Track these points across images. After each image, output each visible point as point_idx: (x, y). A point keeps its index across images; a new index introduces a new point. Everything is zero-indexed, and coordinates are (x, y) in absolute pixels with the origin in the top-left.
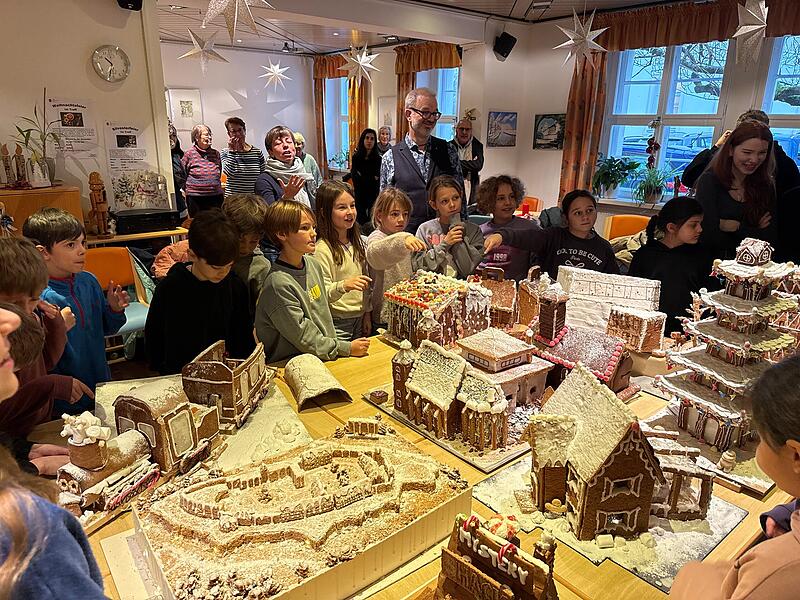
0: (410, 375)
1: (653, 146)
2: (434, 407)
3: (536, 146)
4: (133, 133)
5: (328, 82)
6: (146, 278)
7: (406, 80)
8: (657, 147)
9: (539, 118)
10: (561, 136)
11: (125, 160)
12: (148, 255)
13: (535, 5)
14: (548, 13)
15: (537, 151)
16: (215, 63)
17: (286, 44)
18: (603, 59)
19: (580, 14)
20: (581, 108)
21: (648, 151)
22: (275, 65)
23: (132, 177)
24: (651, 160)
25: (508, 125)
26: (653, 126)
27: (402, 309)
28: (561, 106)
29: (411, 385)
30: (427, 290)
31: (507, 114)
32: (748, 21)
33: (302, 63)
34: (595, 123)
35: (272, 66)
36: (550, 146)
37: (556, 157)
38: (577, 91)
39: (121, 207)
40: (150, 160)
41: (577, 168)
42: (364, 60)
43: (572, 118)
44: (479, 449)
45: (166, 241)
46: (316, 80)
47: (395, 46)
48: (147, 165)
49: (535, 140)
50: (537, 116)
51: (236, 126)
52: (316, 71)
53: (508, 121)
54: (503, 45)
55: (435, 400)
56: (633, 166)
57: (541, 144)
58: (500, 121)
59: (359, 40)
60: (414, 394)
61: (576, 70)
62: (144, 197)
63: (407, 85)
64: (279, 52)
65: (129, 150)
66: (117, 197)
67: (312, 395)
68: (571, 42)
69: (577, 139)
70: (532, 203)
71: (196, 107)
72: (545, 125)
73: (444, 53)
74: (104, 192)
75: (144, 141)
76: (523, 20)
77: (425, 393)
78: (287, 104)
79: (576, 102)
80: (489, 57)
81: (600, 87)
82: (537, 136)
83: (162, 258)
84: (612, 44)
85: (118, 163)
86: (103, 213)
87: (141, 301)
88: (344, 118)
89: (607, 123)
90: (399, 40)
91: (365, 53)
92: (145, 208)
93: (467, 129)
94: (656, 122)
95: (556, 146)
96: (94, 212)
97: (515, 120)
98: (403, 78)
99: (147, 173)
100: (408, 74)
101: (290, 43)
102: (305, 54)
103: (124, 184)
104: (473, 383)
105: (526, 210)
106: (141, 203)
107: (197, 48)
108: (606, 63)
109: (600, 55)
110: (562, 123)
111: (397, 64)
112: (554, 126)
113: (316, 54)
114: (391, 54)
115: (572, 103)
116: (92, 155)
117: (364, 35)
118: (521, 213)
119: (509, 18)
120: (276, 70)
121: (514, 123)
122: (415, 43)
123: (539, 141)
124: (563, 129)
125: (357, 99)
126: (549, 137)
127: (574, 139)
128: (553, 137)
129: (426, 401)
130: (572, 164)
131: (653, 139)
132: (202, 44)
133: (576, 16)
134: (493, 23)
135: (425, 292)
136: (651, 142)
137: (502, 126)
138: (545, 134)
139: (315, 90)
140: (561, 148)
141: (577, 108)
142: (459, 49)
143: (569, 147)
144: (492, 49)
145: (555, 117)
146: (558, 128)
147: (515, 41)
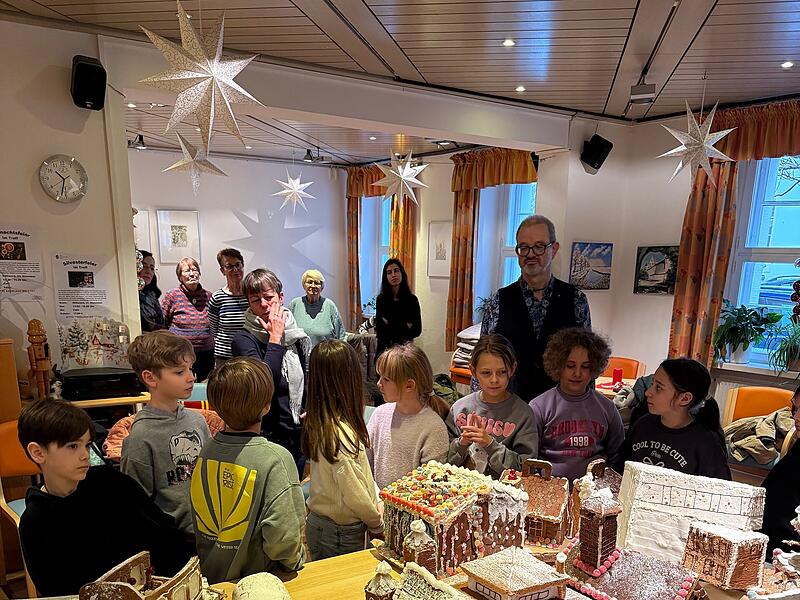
3: (638, 289)
4: (89, 270)
5: (366, 203)
7: (465, 198)
9: (643, 252)
10: (672, 276)
11: (79, 303)
12: (100, 429)
13: (633, 97)
14: (657, 109)
15: (640, 296)
16: (208, 175)
18: (732, 171)
20: (700, 238)
22: (294, 179)
23: (86, 326)
25: (600, 260)
28: (672, 236)
31: (598, 245)
34: (719, 259)
35: (290, 180)
36: (658, 289)
37: (665, 305)
38: (695, 216)
39: (71, 365)
40: (111, 305)
41: (693, 321)
42: (407, 172)
43: (687, 251)
45: (129, 409)
46: (349, 199)
47: (452, 154)
48: (107, 311)
49: (636, 282)
50: (640, 249)
51: (231, 259)
53: (599, 255)
54: (592, 153)
56: (772, 319)
57: (647, 288)
58: (588, 256)
62: (101, 352)
63: (467, 206)
64: (299, 162)
65: (84, 291)
66: (65, 351)
68: (683, 148)
69: (694, 280)
70: (631, 367)
71: (191, 233)
72: (650, 261)
73: (516, 164)
74: (46, 347)
75: (103, 279)
76: (622, 118)
78: (311, 230)
79: (694, 229)
80: (574, 169)
81: (727, 209)
82: (640, 275)
84: (745, 150)
85: (69, 307)
86: (44, 372)
88: (385, 249)
89: (737, 259)
90: (457, 147)
91: (408, 164)
92: (101, 366)
95: (666, 290)
96: (34, 372)
97: (610, 254)
99: (105, 321)
100: (468, 191)
102: (335, 165)
103: (76, 334)
105: (617, 376)
106: (97, 360)
107: (188, 158)
108: (736, 177)
109: (728, 167)
110: (674, 259)
111: (454, 177)
112: (663, 262)
113: (349, 164)
114: (446, 165)
115: (687, 232)
116: (37, 298)
117: (413, 141)
118: (611, 380)
119: (603, 115)
120: (295, 186)
121: (608, 259)
122: (479, 151)
123: (642, 283)
124: (675, 267)
125: (401, 225)
126: (656, 277)
127: (689, 281)
128: (662, 278)
130: (686, 316)
132: (193, 152)
133: (690, 113)
137: (591, 262)
138: (650, 273)
140: (672, 293)
141: (694, 237)
142: (535, 157)
143: (683, 291)
144: (578, 157)
145: (665, 250)
146: (669, 262)
147: (610, 146)
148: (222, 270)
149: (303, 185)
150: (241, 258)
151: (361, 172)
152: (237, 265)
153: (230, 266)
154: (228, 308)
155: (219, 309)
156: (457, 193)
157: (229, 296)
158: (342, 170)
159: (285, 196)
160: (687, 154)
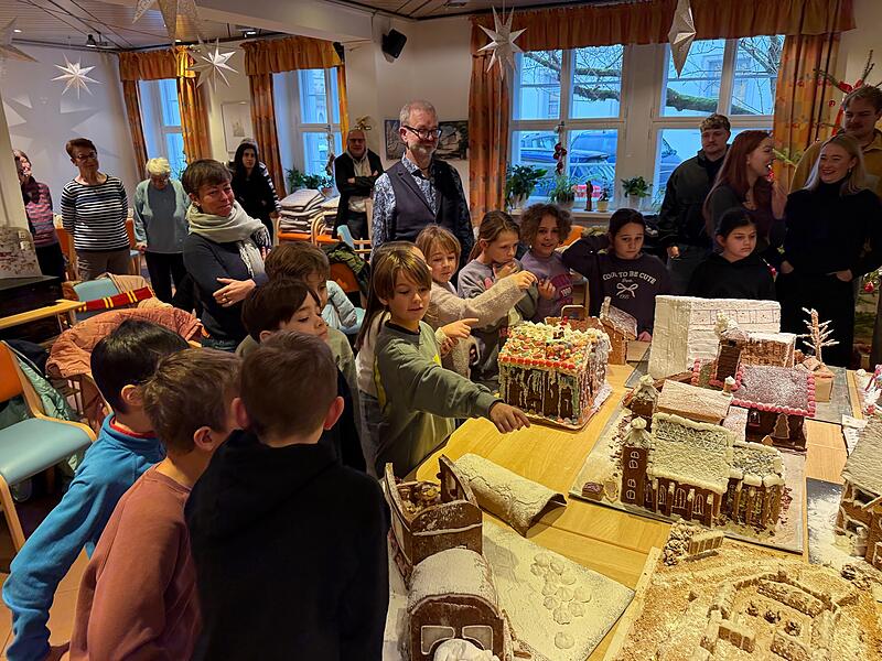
0: (651, 458)
1: (560, 151)
2: (703, 493)
6: (39, 381)
7: (261, 82)
8: (565, 153)
10: (464, 145)
17: (90, 37)
19: (499, 10)
20: (485, 114)
21: (556, 157)
22: (74, 63)
24: (560, 166)
26: (559, 131)
27: (528, 373)
28: (461, 112)
29: (656, 469)
30: (563, 346)
32: (683, 28)
33: (103, 59)
34: (501, 130)
35: (70, 65)
36: (452, 156)
38: (478, 96)
41: (486, 179)
42: (218, 59)
43: (476, 125)
44: (763, 528)
46: (125, 83)
47: (243, 42)
52: (124, 72)
54: (392, 44)
55: (704, 483)
56: (539, 174)
57: (443, 155)
59: (186, 34)
60: (664, 482)
61: (474, 72)
63: (265, 89)
64: (81, 48)
67: (537, 511)
68: (493, 44)
69: (484, 148)
76: (407, 16)
77: (685, 477)
78: (89, 114)
79: (478, 108)
83: (63, 348)
87: (39, 415)
88: (175, 130)
91: (217, 49)
93: (360, 140)
94: (562, 126)
95: (459, 156)
98: (256, 81)
100: (265, 76)
101: (96, 37)
104: (746, 455)
110: (463, 131)
111: (248, 63)
112: (455, 134)
113: (121, 49)
115: (473, 109)
119: (395, 13)
120: (76, 70)
122: (270, 39)
124: (465, 137)
125: (192, 106)
126: (450, 147)
127: (480, 148)
128: (455, 147)
129: (687, 487)
131: (560, 144)
134: (379, 18)
135: (561, 349)
136: (558, 147)
139: (126, 96)
140: (466, 158)
141: (479, 114)
142: (339, 48)
143: (474, 157)
144: (380, 48)
145: (454, 124)
146: (458, 136)
147: (404, 39)
148: (74, 160)
149: (83, 70)
150: (94, 148)
151: (135, 56)
152: (91, 155)
153: (84, 157)
154: (86, 199)
155: (75, 201)
156: (251, 77)
157: (84, 186)
158: (112, 55)
159: (66, 80)
160: (498, 48)
